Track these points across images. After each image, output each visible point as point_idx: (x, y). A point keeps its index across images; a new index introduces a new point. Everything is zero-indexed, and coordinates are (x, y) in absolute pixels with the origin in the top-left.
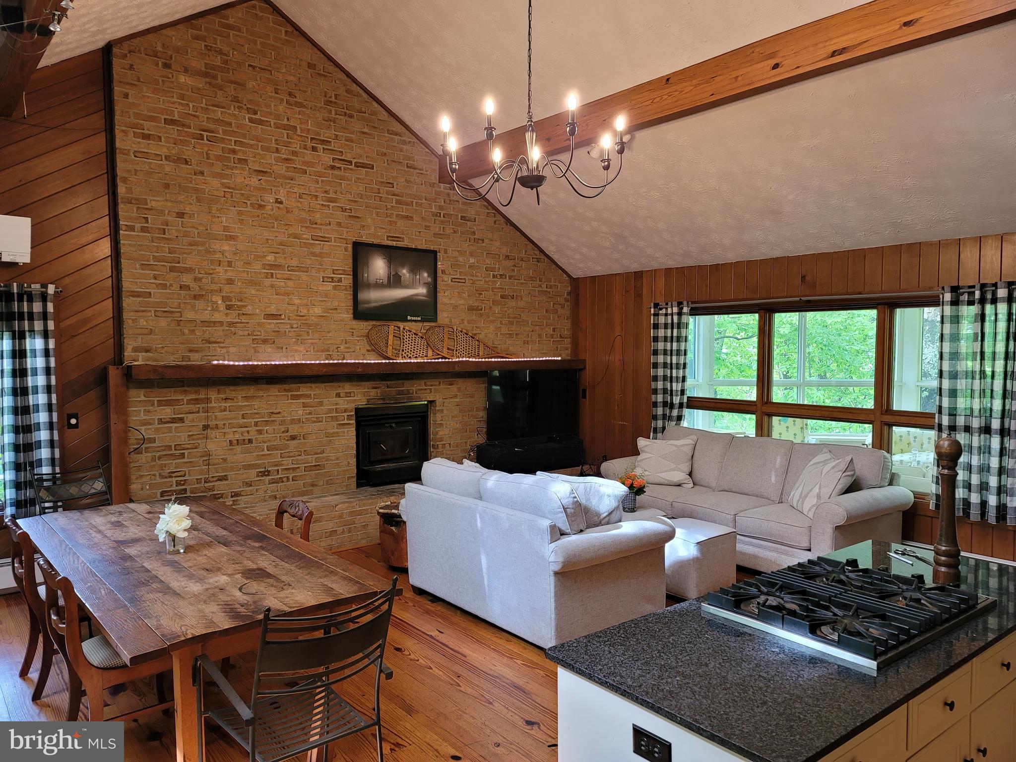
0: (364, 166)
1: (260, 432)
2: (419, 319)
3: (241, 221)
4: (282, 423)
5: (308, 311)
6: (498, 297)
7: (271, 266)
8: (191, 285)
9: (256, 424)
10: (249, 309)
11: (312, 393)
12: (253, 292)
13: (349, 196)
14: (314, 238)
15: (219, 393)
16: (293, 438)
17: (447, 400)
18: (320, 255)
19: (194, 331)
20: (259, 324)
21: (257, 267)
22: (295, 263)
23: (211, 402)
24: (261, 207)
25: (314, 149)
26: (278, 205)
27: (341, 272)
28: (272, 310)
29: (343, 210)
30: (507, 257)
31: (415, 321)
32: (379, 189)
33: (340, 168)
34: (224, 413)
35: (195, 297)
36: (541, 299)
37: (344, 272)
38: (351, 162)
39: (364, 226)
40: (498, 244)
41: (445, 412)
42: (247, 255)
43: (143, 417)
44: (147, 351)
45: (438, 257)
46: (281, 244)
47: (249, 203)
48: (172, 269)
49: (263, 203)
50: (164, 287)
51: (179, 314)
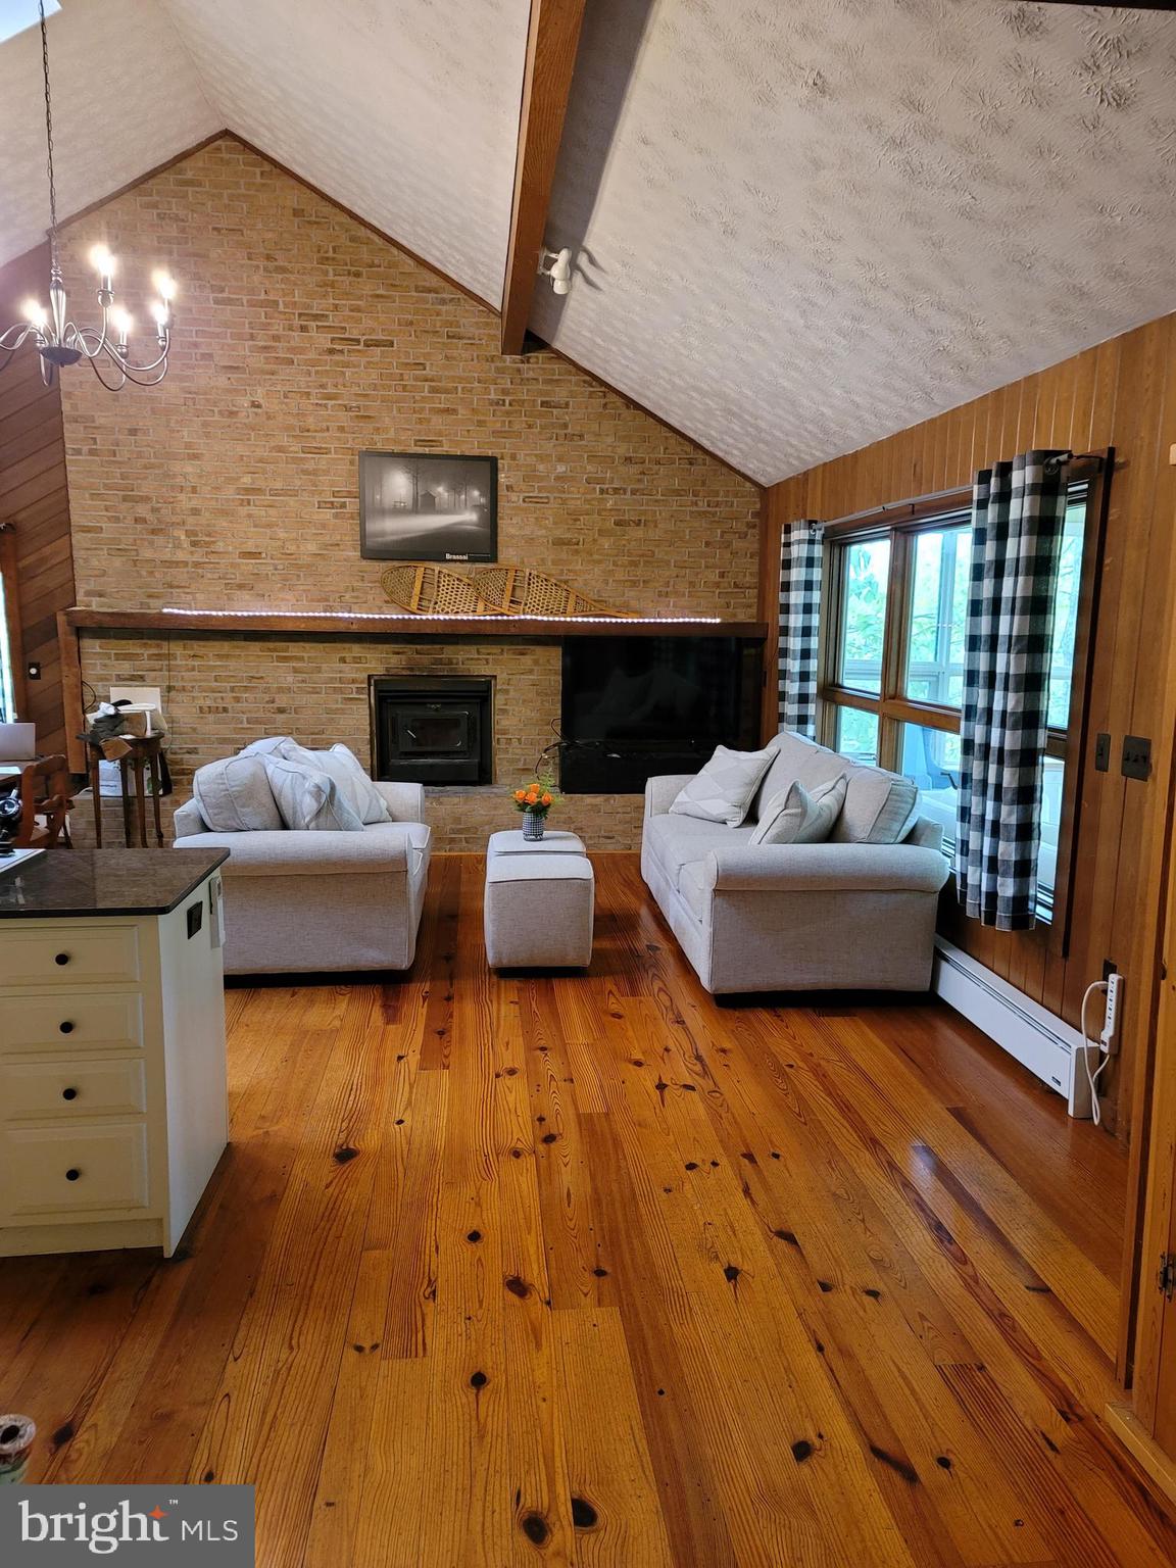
0: (377, 344)
1: (237, 700)
2: (465, 558)
3: (207, 435)
4: (267, 690)
5: (298, 547)
6: (610, 524)
7: (248, 491)
8: (147, 517)
9: (232, 689)
10: (220, 546)
11: (305, 655)
12: (225, 524)
13: (355, 389)
14: (306, 450)
15: (185, 649)
16: (281, 711)
17: (514, 677)
18: (315, 473)
19: (152, 572)
20: (233, 565)
21: (229, 492)
22: (279, 485)
23: (176, 659)
24: (232, 414)
25: (303, 329)
26: (256, 410)
27: (345, 494)
28: (250, 547)
29: (347, 408)
30: (628, 460)
31: (462, 561)
32: (402, 374)
33: (342, 351)
34: (193, 673)
35: (154, 532)
36: (696, 525)
37: (350, 494)
38: (358, 341)
39: (379, 428)
40: (610, 440)
41: (512, 693)
42: (217, 478)
43: (99, 671)
44: (101, 596)
45: (500, 466)
46: (261, 461)
47: (216, 409)
48: (125, 499)
49: (235, 409)
50: (117, 519)
51: (134, 553)
